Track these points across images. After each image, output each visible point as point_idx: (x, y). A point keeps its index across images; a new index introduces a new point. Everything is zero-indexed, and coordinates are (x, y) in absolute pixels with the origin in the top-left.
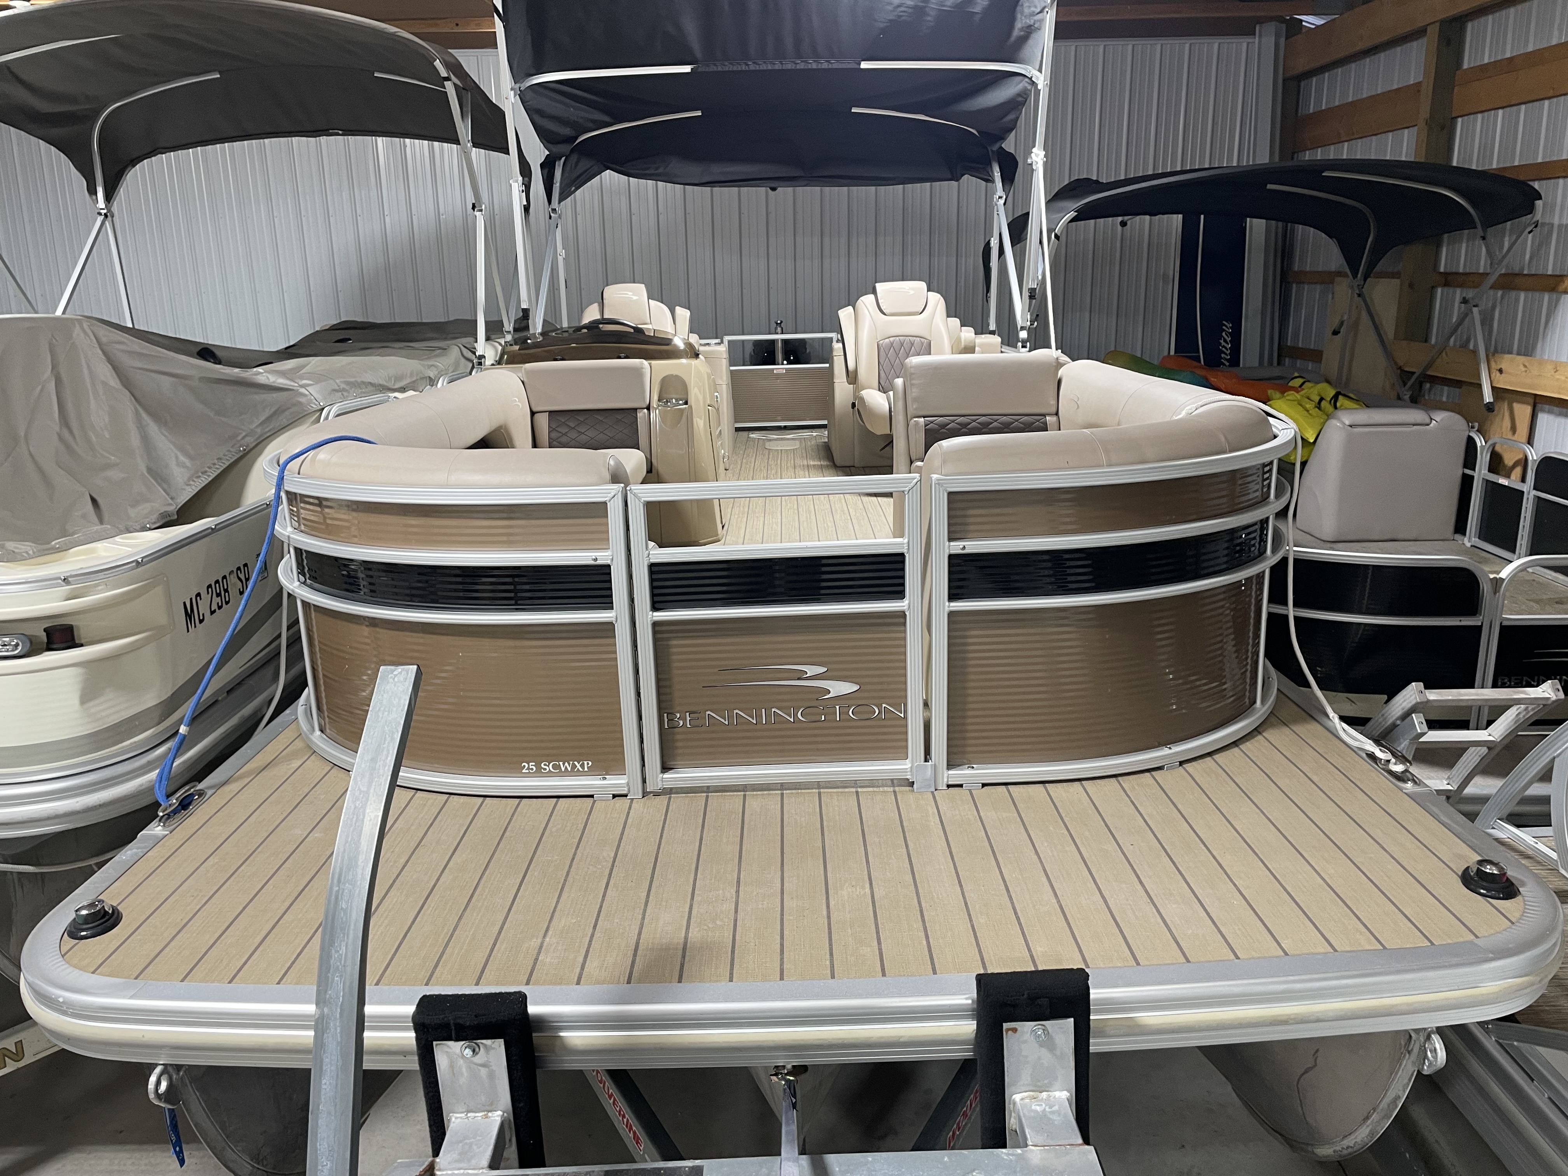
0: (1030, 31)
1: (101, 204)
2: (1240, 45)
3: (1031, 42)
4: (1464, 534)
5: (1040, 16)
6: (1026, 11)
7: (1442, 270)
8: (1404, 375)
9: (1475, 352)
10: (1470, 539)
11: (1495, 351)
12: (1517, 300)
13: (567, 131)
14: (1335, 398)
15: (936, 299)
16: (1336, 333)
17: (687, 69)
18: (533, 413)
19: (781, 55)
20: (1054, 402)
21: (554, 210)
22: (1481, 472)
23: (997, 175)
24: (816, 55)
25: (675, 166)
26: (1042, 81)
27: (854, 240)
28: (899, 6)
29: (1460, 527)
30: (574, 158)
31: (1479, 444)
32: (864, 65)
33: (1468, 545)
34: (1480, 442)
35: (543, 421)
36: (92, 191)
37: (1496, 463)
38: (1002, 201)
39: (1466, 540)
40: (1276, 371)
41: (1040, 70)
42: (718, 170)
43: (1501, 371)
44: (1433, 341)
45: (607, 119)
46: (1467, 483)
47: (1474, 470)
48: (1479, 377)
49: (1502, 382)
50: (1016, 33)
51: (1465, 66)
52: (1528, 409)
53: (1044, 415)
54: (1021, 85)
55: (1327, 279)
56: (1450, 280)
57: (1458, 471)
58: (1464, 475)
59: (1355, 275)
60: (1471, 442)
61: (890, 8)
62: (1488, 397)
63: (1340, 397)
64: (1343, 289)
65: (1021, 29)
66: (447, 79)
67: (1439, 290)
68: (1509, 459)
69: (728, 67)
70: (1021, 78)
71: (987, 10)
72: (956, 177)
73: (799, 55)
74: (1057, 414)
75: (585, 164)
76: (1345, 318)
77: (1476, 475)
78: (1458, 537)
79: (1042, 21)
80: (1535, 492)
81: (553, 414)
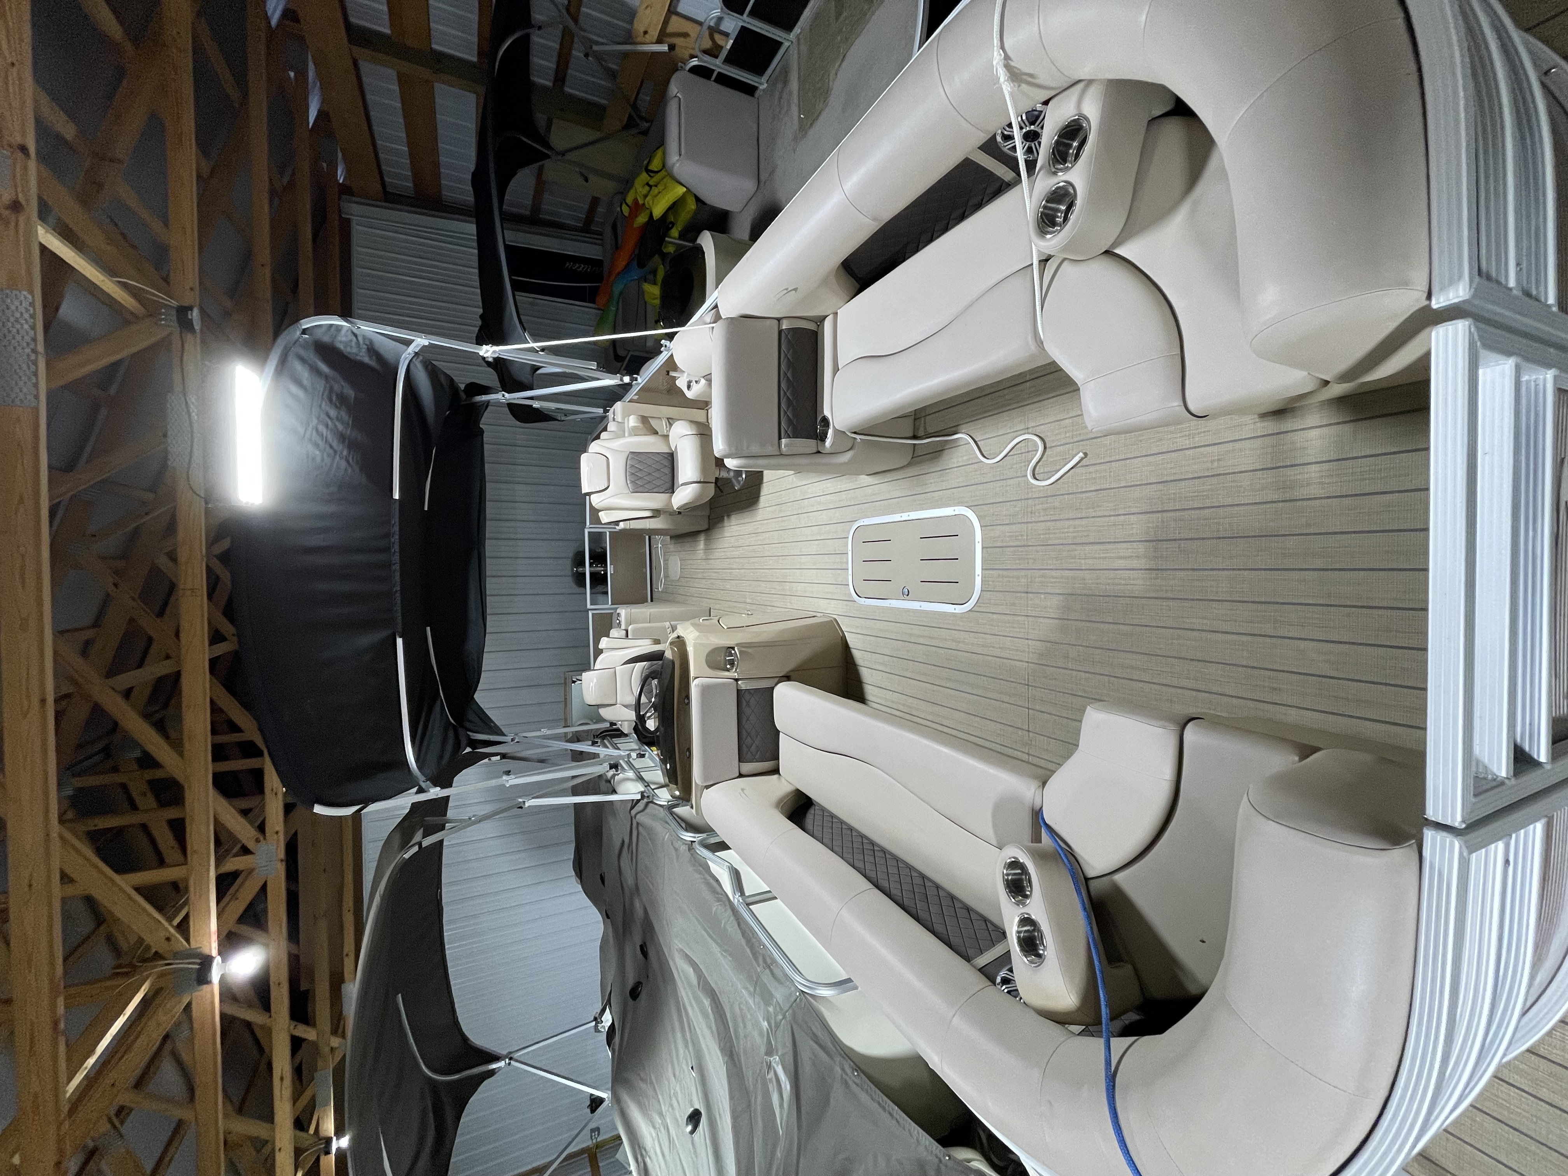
0: (372, 350)
1: (502, 1064)
3: (382, 351)
4: (756, 88)
5: (360, 339)
6: (354, 350)
7: (549, 84)
8: (630, 125)
9: (626, 55)
10: (762, 84)
11: (629, 38)
12: (588, 15)
13: (451, 734)
14: (648, 171)
15: (594, 447)
16: (586, 180)
17: (400, 642)
18: (741, 776)
19: (388, 565)
20: (768, 322)
21: (513, 740)
22: (717, 65)
23: (484, 398)
24: (388, 535)
25: (471, 646)
26: (421, 341)
28: (348, 461)
29: (751, 91)
30: (467, 724)
31: (696, 63)
32: (396, 496)
33: (765, 86)
34: (695, 62)
35: (747, 767)
36: (492, 1073)
37: (713, 52)
38: (507, 395)
39: (761, 87)
40: (608, 232)
41: (408, 343)
42: (473, 614)
43: (646, 33)
44: (604, 102)
45: (439, 702)
46: (722, 79)
47: (714, 70)
48: (645, 53)
49: (654, 33)
50: (373, 363)
51: (386, 28)
52: (674, 18)
53: (780, 332)
54: (418, 365)
55: (540, 186)
56: (560, 78)
57: (712, 85)
58: (716, 81)
59: (548, 157)
60: (695, 70)
61: (350, 470)
62: (664, 48)
64: (552, 169)
65: (370, 357)
66: (420, 844)
67: (567, 90)
68: (707, 44)
69: (398, 608)
70: (412, 366)
71: (353, 385)
72: (482, 431)
73: (387, 549)
74: (779, 320)
75: (471, 716)
76: (578, 170)
77: (718, 70)
78: (756, 95)
79: (364, 337)
80: (744, 17)
81: (740, 760)
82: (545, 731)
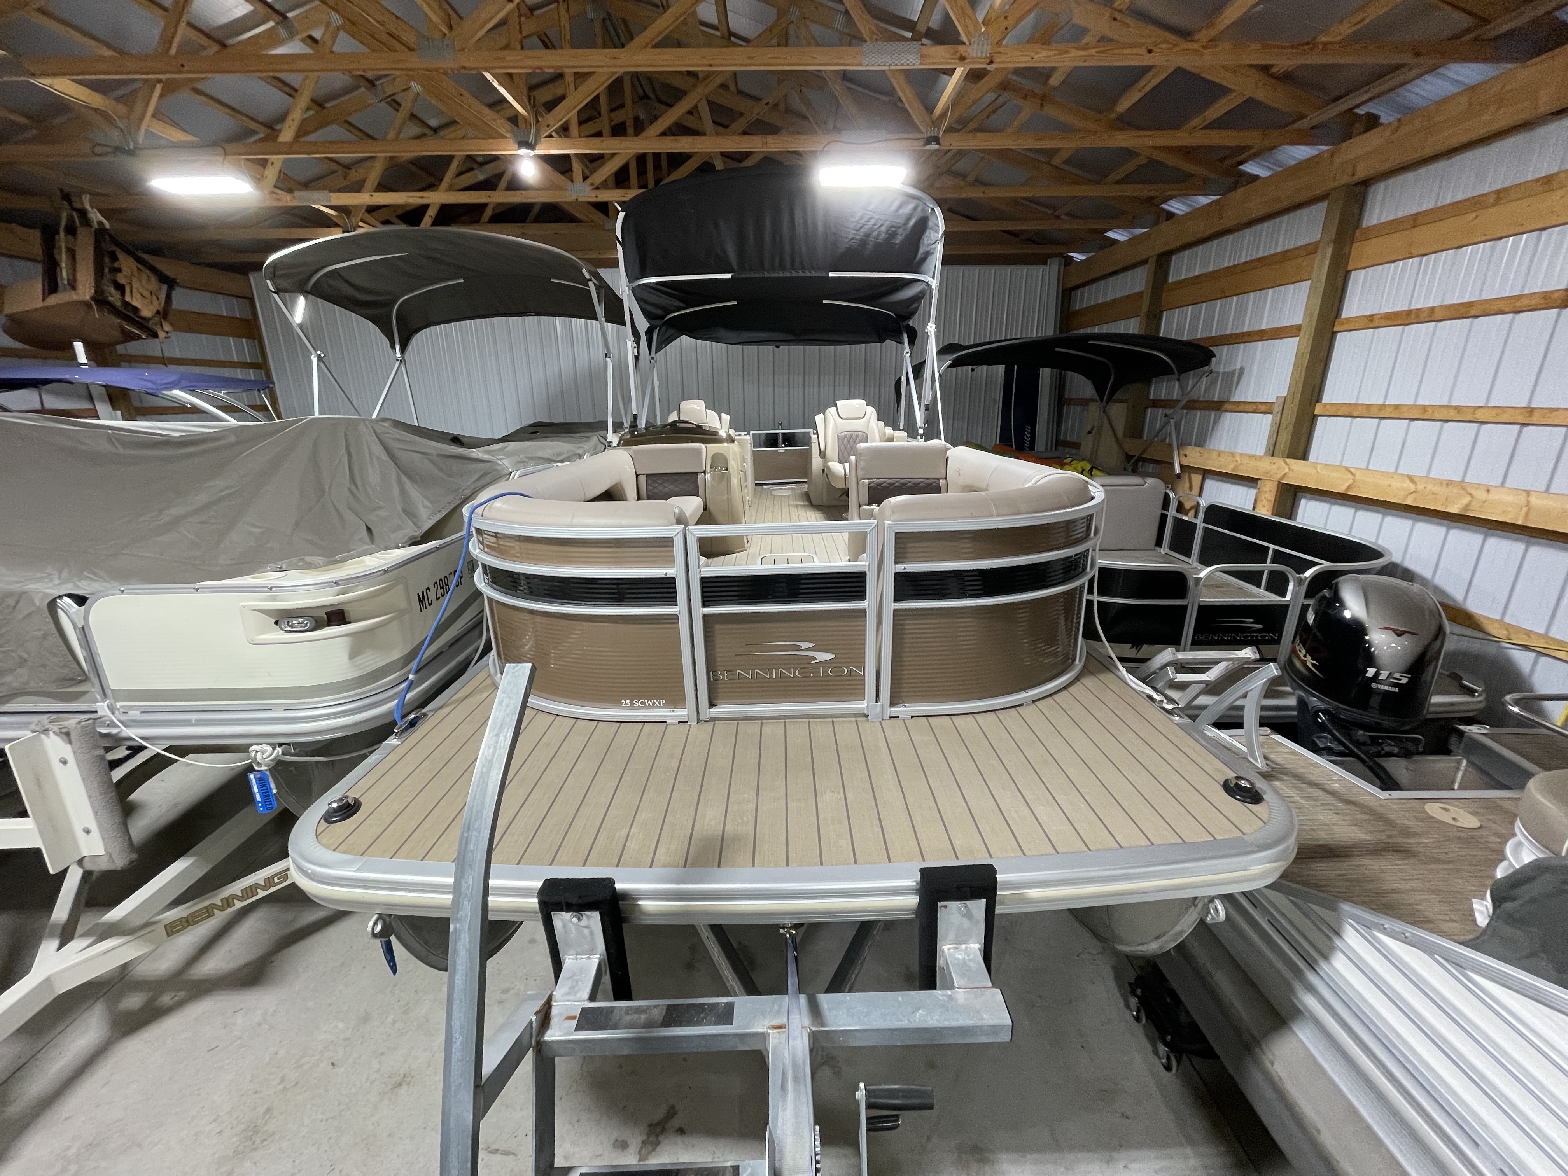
0: (927, 254)
1: (398, 354)
2: (1038, 271)
3: (928, 261)
4: (1161, 546)
5: (933, 246)
6: (926, 242)
7: (1151, 398)
8: (1129, 457)
9: (1170, 445)
10: (1164, 550)
11: (1182, 445)
12: (1196, 415)
13: (659, 312)
14: (1091, 469)
15: (871, 410)
16: (1090, 433)
17: (729, 276)
18: (637, 475)
19: (782, 267)
20: (943, 471)
21: (652, 358)
22: (1172, 513)
23: (906, 340)
24: (803, 269)
25: (722, 333)
26: (934, 284)
27: (822, 377)
28: (852, 239)
29: (1159, 543)
30: (664, 328)
31: (1171, 497)
32: (831, 274)
33: (1163, 553)
34: (1172, 495)
35: (643, 480)
36: (393, 347)
37: (1180, 508)
38: (908, 355)
39: (1162, 550)
40: (1056, 454)
41: (933, 278)
42: (746, 335)
43: (1186, 456)
44: (1145, 437)
45: (682, 305)
46: (1164, 518)
47: (1168, 511)
48: (1173, 459)
49: (1186, 462)
50: (919, 256)
51: (1170, 281)
52: (1200, 477)
53: (938, 479)
54: (923, 286)
55: (1084, 402)
56: (1156, 404)
57: (1159, 512)
58: (1162, 514)
59: (1102, 400)
60: (1166, 497)
61: (847, 240)
62: (1178, 470)
63: (1094, 470)
64: (1094, 409)
65: (923, 253)
66: (590, 280)
67: (1149, 410)
68: (1188, 505)
69: (753, 275)
70: (920, 283)
71: (903, 242)
72: (881, 340)
73: (793, 267)
74: (946, 478)
75: (671, 331)
76: (1096, 424)
77: (1169, 514)
78: (1157, 548)
79: (935, 249)
80: (1203, 525)
81: (649, 476)
82: (657, 383)
